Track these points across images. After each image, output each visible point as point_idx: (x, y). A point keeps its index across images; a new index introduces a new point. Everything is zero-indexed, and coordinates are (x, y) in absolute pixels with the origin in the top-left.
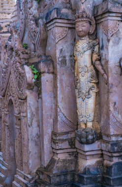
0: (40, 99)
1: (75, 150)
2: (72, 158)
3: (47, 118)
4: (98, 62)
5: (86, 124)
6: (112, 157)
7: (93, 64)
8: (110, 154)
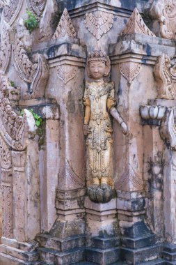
0: (41, 151)
1: (83, 211)
2: (80, 219)
3: (52, 173)
4: (114, 109)
5: (100, 180)
6: (132, 216)
7: (108, 110)
8: (129, 214)
